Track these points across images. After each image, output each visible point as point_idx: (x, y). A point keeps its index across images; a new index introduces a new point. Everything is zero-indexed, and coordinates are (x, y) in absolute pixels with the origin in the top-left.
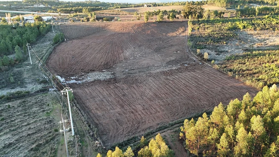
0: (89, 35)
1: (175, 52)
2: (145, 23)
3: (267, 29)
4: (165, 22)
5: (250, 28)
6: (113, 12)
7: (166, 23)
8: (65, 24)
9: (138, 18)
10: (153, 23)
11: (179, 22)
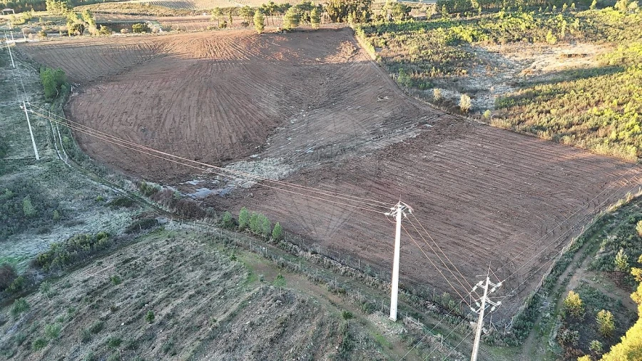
0: (129, 69)
1: (379, 100)
2: (257, 35)
3: (518, 40)
4: (303, 31)
5: (486, 40)
6: (128, 8)
7: (307, 34)
8: (27, 42)
9: (222, 22)
10: (277, 34)
11: (331, 29)
